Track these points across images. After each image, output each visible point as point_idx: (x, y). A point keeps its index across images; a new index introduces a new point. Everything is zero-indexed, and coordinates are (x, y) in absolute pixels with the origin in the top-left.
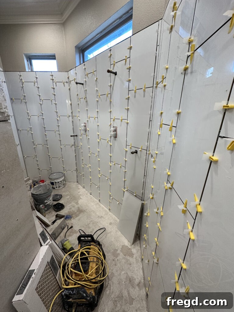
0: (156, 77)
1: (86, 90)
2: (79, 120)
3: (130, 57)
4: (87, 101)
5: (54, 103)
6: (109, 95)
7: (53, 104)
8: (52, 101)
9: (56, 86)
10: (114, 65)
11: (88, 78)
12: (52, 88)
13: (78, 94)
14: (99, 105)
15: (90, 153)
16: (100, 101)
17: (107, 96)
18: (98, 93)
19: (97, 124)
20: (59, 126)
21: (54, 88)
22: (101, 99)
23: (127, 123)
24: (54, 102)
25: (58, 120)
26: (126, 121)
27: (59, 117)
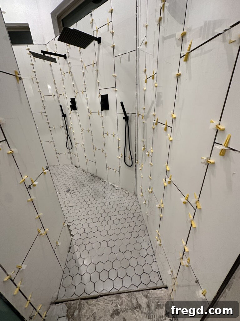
0: (138, 39)
1: (70, 63)
2: (65, 98)
3: (112, 21)
4: (72, 75)
5: (36, 82)
6: (95, 65)
7: (34, 82)
8: (32, 79)
9: (35, 61)
10: (97, 31)
11: (71, 49)
12: (31, 64)
13: (61, 69)
14: (86, 77)
15: (82, 130)
16: (86, 73)
17: (93, 66)
18: (84, 64)
19: (86, 98)
20: (44, 107)
21: (33, 65)
22: (87, 70)
23: (116, 91)
24: (35, 80)
25: (42, 100)
26: (114, 89)
27: (44, 97)
